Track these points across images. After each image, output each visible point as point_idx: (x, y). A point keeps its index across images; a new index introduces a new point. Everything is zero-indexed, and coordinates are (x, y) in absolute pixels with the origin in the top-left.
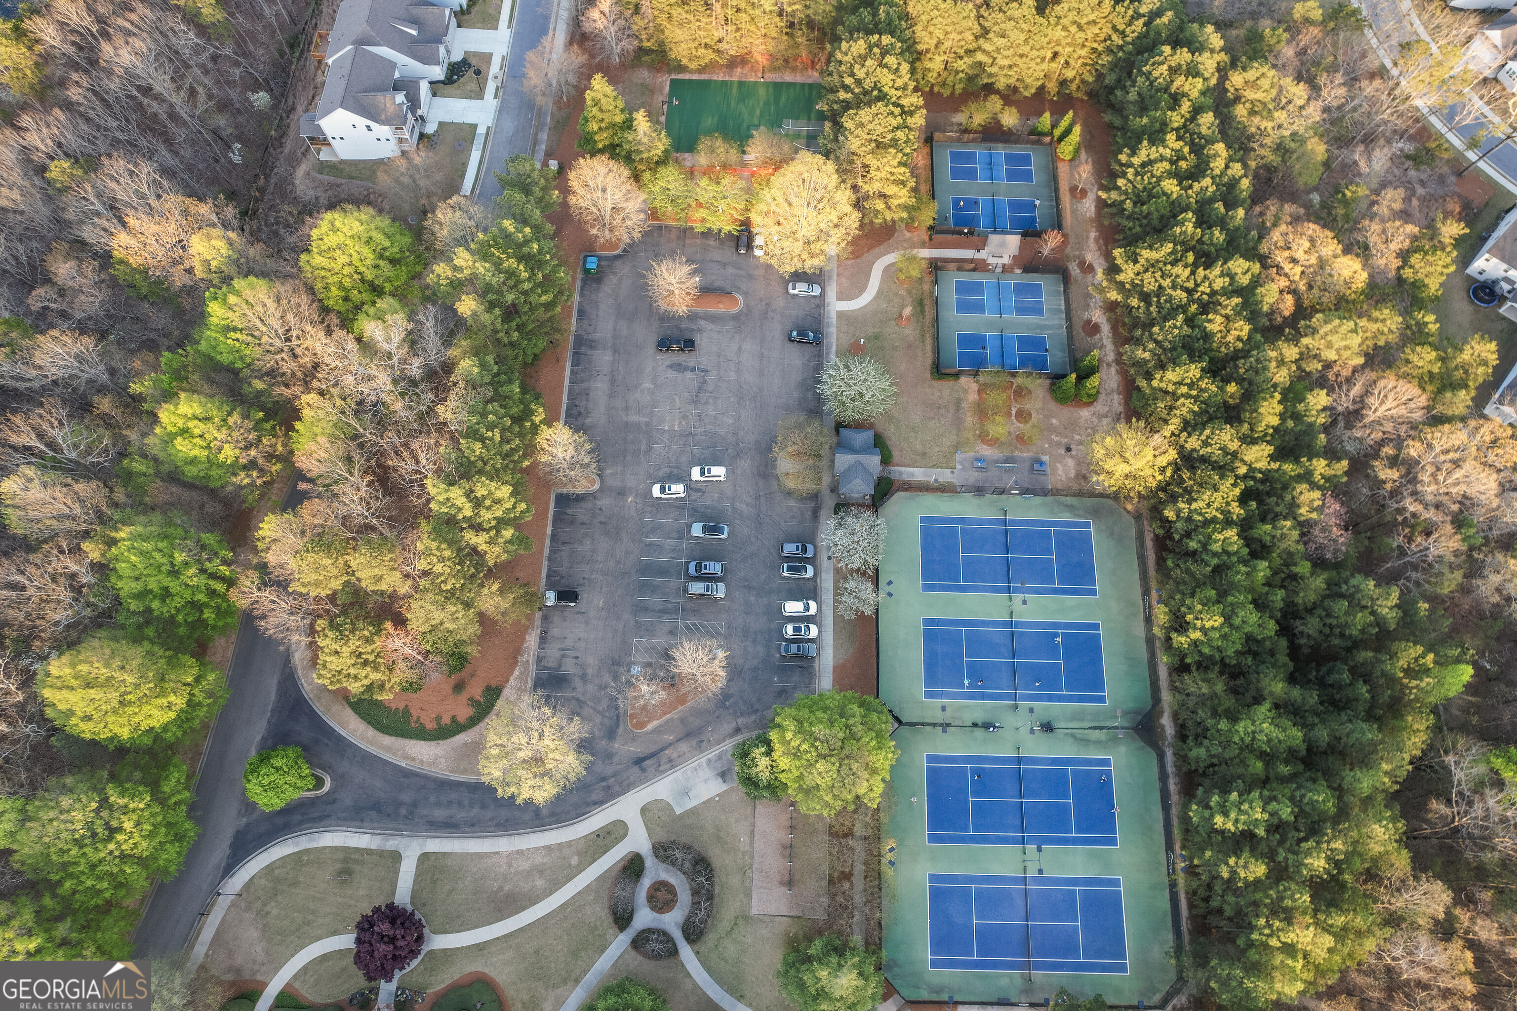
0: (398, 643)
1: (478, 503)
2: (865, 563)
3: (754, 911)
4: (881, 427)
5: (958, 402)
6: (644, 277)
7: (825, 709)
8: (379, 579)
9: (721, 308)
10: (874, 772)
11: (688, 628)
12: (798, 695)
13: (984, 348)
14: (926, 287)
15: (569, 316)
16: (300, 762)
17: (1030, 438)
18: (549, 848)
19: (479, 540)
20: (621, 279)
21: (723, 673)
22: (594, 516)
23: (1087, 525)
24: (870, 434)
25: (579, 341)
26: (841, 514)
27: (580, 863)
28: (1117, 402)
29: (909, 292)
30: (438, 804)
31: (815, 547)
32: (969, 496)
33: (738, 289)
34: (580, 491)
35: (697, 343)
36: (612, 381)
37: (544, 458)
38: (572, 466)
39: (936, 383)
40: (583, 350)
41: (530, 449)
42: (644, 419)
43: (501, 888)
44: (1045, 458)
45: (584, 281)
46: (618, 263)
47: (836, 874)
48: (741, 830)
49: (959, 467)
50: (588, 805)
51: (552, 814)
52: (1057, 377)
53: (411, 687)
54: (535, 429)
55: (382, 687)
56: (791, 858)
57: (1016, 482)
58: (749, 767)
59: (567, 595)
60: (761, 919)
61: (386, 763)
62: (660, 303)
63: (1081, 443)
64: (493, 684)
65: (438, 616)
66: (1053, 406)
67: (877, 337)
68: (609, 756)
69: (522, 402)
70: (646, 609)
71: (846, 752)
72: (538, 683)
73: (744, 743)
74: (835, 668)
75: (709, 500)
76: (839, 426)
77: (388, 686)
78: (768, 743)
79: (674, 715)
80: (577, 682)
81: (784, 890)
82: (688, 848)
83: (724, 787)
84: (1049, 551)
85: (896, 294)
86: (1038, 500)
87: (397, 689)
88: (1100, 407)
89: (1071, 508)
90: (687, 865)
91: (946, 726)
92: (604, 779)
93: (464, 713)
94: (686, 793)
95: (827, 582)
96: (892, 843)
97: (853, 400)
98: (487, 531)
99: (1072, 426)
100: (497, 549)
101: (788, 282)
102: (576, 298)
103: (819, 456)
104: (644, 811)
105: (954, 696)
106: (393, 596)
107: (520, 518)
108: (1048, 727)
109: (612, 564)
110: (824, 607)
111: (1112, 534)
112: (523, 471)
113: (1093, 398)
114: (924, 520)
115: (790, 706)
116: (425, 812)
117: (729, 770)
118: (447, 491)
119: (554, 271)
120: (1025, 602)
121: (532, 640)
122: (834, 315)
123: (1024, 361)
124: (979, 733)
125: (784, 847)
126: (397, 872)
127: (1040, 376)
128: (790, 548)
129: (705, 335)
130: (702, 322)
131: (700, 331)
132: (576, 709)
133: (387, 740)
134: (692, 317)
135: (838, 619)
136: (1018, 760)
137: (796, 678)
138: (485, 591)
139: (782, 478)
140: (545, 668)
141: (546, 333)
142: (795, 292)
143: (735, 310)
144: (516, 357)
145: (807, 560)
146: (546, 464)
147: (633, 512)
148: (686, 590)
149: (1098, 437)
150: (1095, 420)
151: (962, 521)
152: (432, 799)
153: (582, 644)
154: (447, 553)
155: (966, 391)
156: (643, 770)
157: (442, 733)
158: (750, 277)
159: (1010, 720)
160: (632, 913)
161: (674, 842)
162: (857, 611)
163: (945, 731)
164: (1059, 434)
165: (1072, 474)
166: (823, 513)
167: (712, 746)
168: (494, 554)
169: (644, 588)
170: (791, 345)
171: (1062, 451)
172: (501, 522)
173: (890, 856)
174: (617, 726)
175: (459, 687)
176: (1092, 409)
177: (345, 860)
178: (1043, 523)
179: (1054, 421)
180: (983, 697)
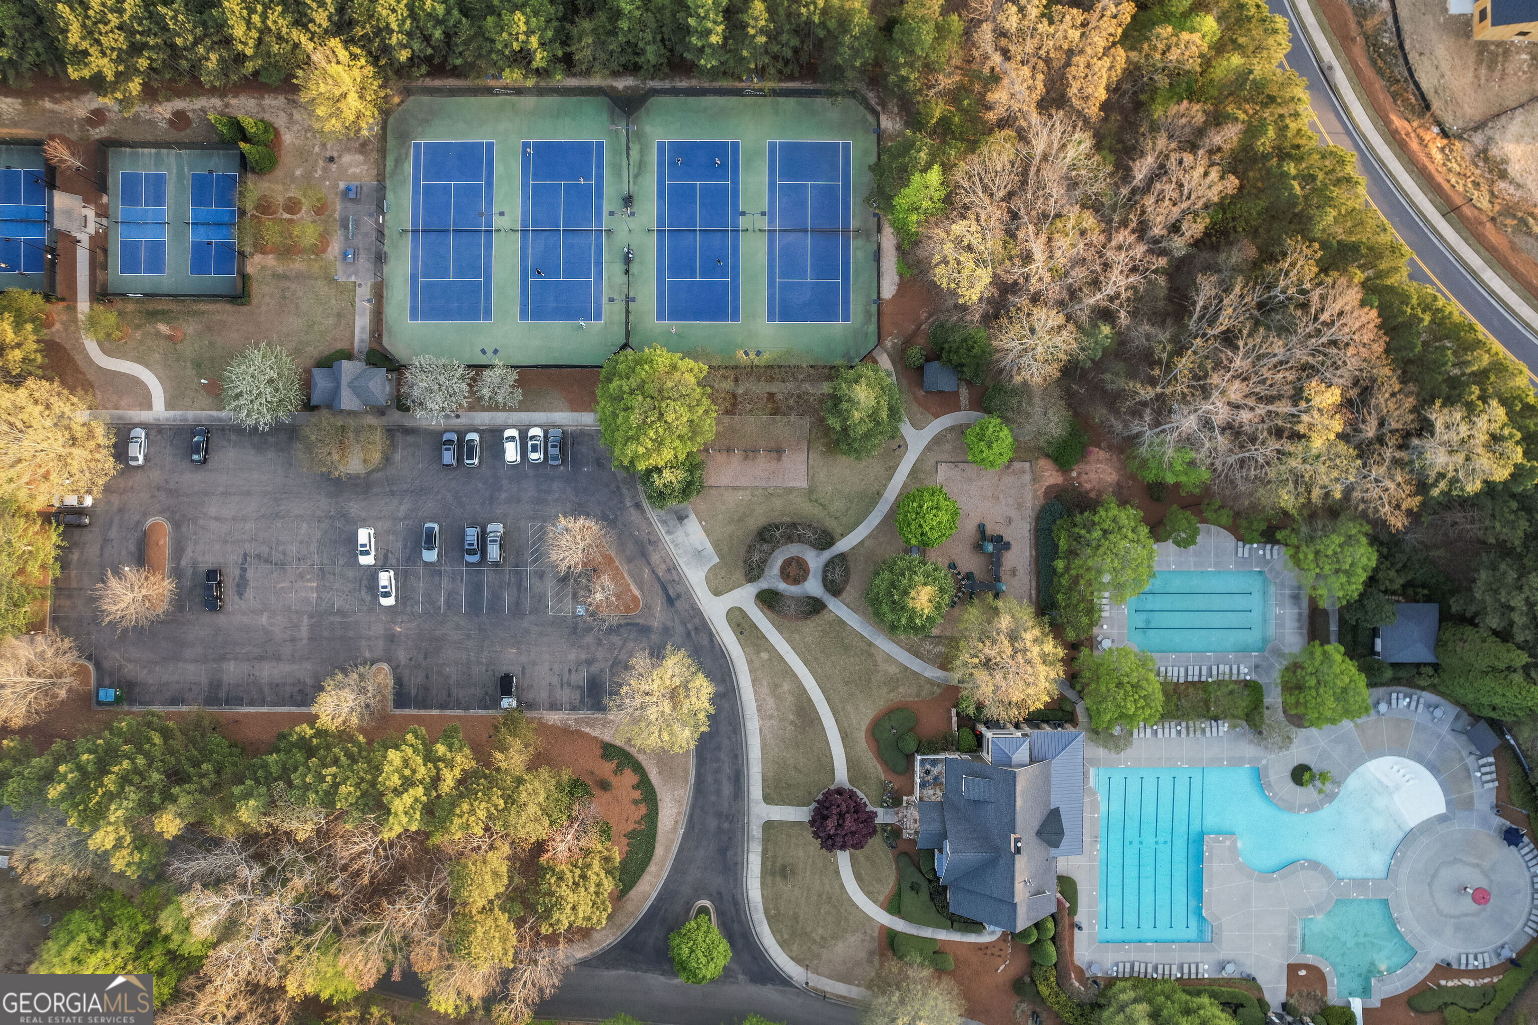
0: (562, 847)
1: (408, 783)
2: (462, 378)
3: (804, 484)
4: (309, 362)
5: (276, 276)
6: (125, 631)
7: (615, 415)
8: (496, 874)
9: (164, 542)
10: (674, 367)
11: (535, 561)
12: (601, 444)
13: (210, 243)
14: (130, 307)
15: (181, 713)
16: (683, 931)
17: (319, 200)
18: (755, 681)
19: (449, 778)
20: (129, 660)
21: (581, 521)
22: (418, 666)
23: (417, 146)
24: (316, 372)
25: (212, 700)
26: (409, 403)
27: (766, 650)
28: (273, 103)
29: (138, 327)
30: (718, 792)
31: (446, 431)
32: (386, 269)
33: (139, 523)
34: (391, 682)
35: (210, 567)
36: (261, 658)
37: (355, 720)
38: (362, 691)
39: (255, 301)
40: (222, 694)
41: (344, 736)
42: (306, 620)
43: (792, 723)
44: (342, 185)
45: (132, 702)
46: (106, 664)
47: (770, 405)
48: (732, 499)
49: (353, 279)
50: (713, 647)
51: (723, 681)
52: (244, 163)
53: (605, 832)
54: (321, 733)
55: (607, 860)
56: (755, 451)
57: (371, 215)
58: (673, 491)
59: (505, 686)
60: (811, 476)
61: (681, 849)
62: (160, 611)
63: (324, 145)
64: (599, 752)
65: (532, 809)
66: (279, 173)
67: (198, 365)
68: (666, 631)
69: (290, 751)
70: (517, 605)
71: (656, 394)
72: (599, 707)
73: (650, 497)
74: (573, 410)
75: (397, 546)
76: (308, 406)
77: (606, 853)
78: (649, 472)
79: (624, 569)
80: (595, 668)
81: (784, 457)
82: (750, 549)
83: (692, 516)
84: (447, 188)
85: (141, 342)
86: (390, 196)
87: (608, 844)
88: (280, 121)
89: (398, 162)
90: (765, 547)
91: (628, 300)
92: (688, 634)
93: (629, 777)
94: (698, 554)
95: (484, 418)
96: (740, 354)
97: (277, 390)
98: (438, 770)
99: (303, 154)
100: (459, 758)
101: (127, 465)
102: (157, 708)
103: (343, 427)
104: (717, 593)
105: (599, 292)
106: (512, 858)
107: (423, 739)
108: (628, 201)
109: (470, 643)
110: (510, 422)
111: (427, 121)
112: (370, 742)
113: (269, 127)
114: (414, 317)
115: (612, 452)
116: (726, 804)
117: (676, 513)
118: (396, 814)
119: (120, 733)
120: (502, 214)
121: (554, 718)
122: (171, 414)
123: (223, 200)
124: (635, 268)
125: (746, 458)
126: (782, 823)
127: (243, 182)
128: (448, 457)
129: (200, 559)
130: (184, 563)
131: (194, 565)
132: (622, 666)
133: (659, 851)
134: (177, 573)
135: (523, 407)
136: (661, 231)
137: (584, 450)
138: (504, 765)
139: (371, 467)
140: (582, 702)
141: (203, 735)
142: (141, 458)
143: (167, 526)
144: (235, 764)
145: (461, 439)
146: (362, 717)
147: (413, 625)
148: (496, 564)
149: (317, 126)
150: (296, 128)
151: (414, 277)
152: (713, 798)
153: (556, 667)
154: (465, 807)
155: (263, 268)
156: (679, 596)
157: (649, 797)
158: (121, 510)
159: (622, 237)
160: (810, 598)
161: (745, 562)
162: (513, 387)
163: (634, 300)
164: (314, 168)
165: (361, 158)
166: (409, 423)
167: (654, 530)
168: (464, 761)
169: (495, 607)
170: (211, 464)
171: (334, 167)
172: (429, 757)
173: (752, 356)
174: (637, 624)
175: (604, 786)
176: (282, 130)
177: (773, 874)
178: (416, 192)
179: (298, 173)
180: (599, 263)
